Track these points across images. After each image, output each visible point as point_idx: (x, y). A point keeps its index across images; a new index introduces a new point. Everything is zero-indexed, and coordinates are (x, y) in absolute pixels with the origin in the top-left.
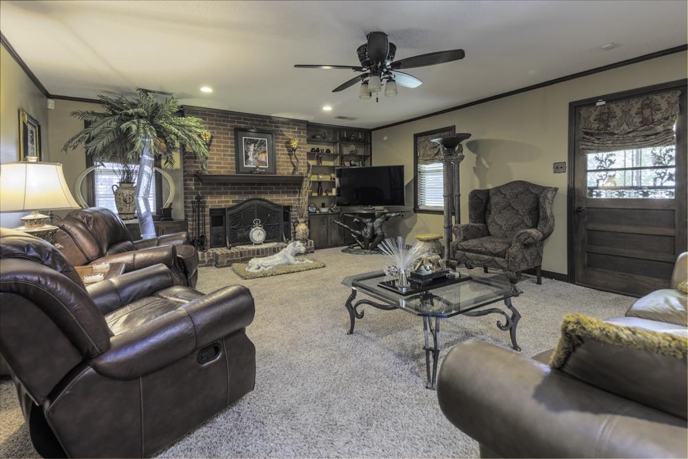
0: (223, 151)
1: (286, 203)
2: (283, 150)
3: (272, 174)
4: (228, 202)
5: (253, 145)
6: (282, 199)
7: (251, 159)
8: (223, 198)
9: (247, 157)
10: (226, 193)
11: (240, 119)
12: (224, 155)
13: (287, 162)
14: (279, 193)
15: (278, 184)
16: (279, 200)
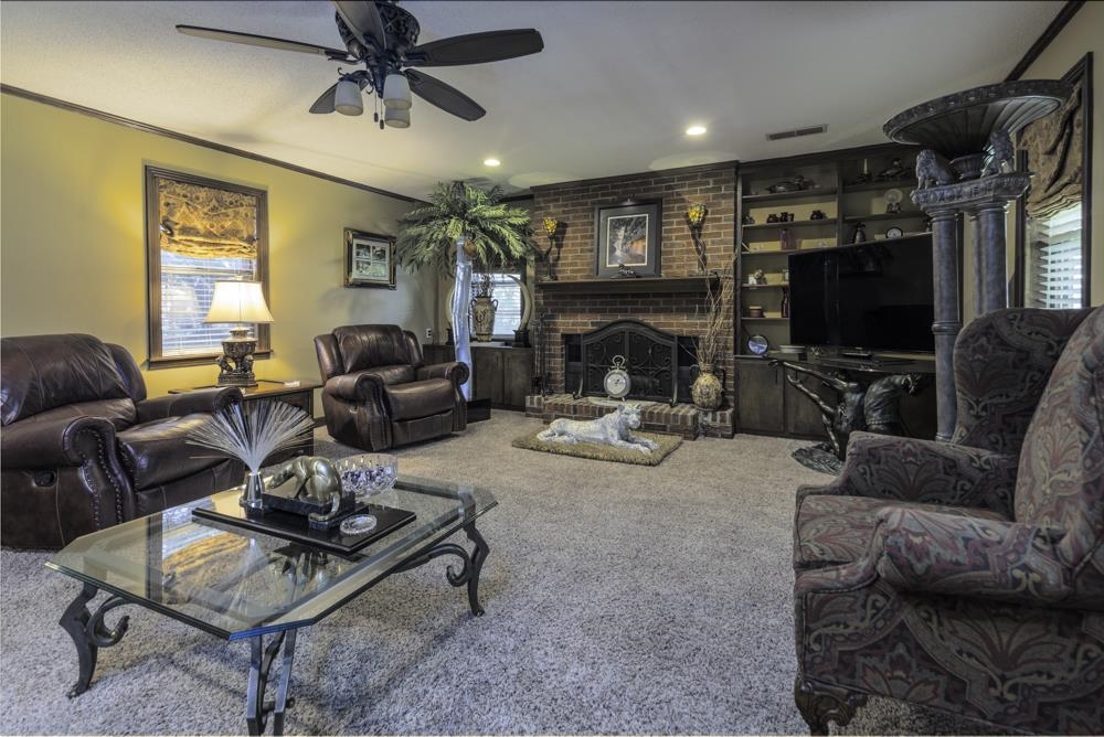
0: (581, 244)
1: (685, 331)
2: (683, 230)
3: (653, 276)
4: (585, 324)
5: (623, 228)
6: (678, 324)
7: (618, 253)
8: (579, 319)
9: (613, 250)
10: (583, 311)
11: (607, 188)
12: (582, 251)
13: (689, 252)
14: (672, 311)
15: (670, 295)
16: (671, 325)
